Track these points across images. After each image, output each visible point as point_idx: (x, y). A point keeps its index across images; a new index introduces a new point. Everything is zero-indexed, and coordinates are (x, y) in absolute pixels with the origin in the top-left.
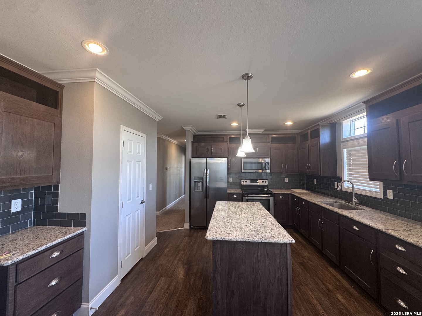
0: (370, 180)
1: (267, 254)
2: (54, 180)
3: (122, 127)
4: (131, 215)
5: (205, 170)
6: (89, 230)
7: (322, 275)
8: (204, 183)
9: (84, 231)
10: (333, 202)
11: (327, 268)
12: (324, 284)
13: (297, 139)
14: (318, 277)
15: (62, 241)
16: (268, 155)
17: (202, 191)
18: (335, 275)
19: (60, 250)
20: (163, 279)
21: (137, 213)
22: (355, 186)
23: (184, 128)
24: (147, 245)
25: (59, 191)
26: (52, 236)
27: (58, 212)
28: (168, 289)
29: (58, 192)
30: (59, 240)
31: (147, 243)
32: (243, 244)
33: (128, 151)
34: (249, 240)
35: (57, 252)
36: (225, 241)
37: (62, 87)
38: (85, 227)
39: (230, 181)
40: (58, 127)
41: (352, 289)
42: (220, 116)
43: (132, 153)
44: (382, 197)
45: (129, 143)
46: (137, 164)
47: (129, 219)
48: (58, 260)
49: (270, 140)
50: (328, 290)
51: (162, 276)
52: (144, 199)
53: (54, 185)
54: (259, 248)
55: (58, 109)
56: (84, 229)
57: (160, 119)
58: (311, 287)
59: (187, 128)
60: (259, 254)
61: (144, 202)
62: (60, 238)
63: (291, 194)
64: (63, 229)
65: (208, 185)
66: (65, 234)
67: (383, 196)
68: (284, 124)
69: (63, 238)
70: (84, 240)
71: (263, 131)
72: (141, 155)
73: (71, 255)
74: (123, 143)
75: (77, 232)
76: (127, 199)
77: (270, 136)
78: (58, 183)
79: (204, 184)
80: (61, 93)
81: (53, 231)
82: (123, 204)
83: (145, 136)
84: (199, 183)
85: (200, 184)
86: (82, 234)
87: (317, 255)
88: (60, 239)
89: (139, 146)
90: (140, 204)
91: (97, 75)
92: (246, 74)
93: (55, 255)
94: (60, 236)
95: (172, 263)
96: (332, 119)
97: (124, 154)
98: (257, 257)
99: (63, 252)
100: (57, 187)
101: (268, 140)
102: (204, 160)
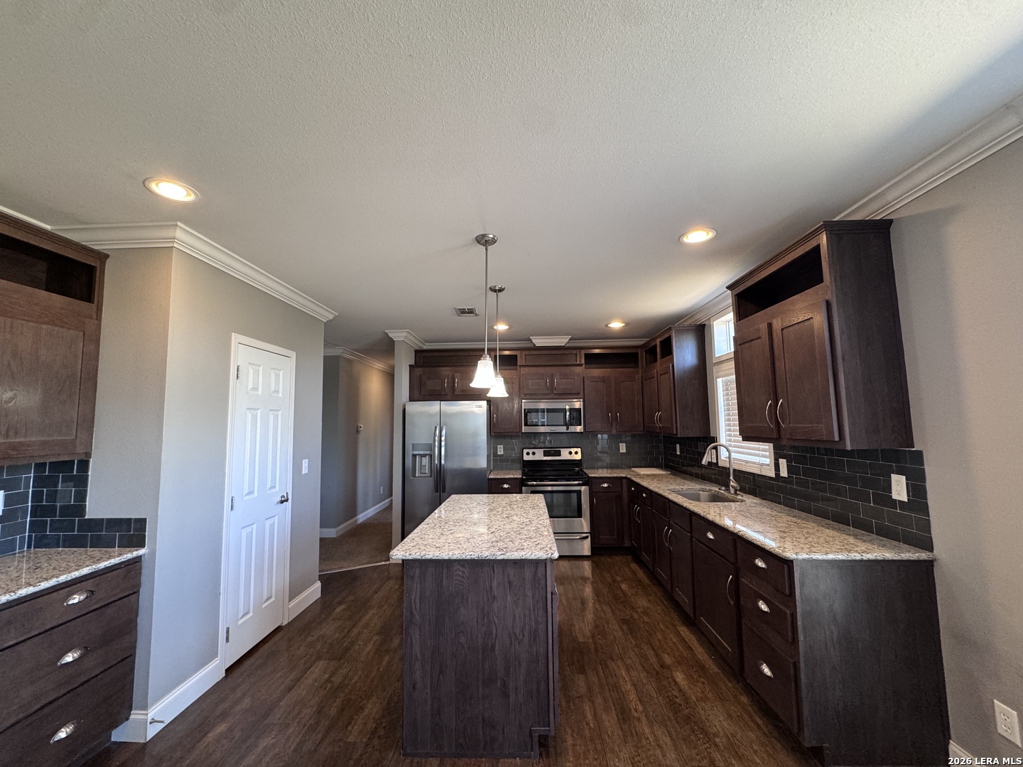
0: (743, 440)
1: (510, 583)
2: (80, 450)
3: (236, 339)
4: (255, 526)
5: (436, 427)
6: (153, 553)
7: (659, 640)
8: (434, 458)
9: (141, 556)
10: (700, 490)
11: (674, 626)
12: (657, 655)
13: (639, 356)
14: (651, 644)
15: (92, 573)
16: (579, 393)
17: (431, 476)
18: (686, 639)
19: (86, 591)
20: (321, 664)
21: (268, 523)
22: (733, 455)
23: (390, 335)
24: (294, 598)
25: (90, 473)
26: (70, 564)
27: (86, 517)
28: (328, 680)
29: (87, 476)
30: (85, 571)
31: (293, 593)
32: (463, 566)
33: (249, 389)
34: (473, 557)
35: (80, 595)
36: (428, 560)
37: (103, 257)
38: (144, 547)
39: (499, 453)
40: (94, 339)
41: (710, 662)
42: (463, 312)
43: (260, 393)
44: (772, 474)
45: (251, 372)
46: (272, 417)
47: (250, 535)
48: (82, 613)
49: (583, 362)
50: (663, 666)
51: (319, 658)
52: (287, 493)
53: (78, 461)
54: (494, 572)
55: (93, 303)
56: (141, 552)
57: (331, 317)
58: (629, 662)
59: (397, 336)
60: (495, 584)
61: (287, 500)
62: (87, 566)
63: (626, 478)
64: (96, 552)
65: (443, 462)
66: (99, 560)
67: (774, 472)
68: (607, 326)
69: (94, 567)
70: (140, 573)
71: (567, 340)
72: (280, 395)
73: (111, 603)
74: (238, 371)
75: (125, 556)
76: (246, 491)
77: (583, 352)
78: (88, 455)
79: (434, 461)
80: (100, 270)
81: (72, 556)
82: (235, 502)
83: (293, 354)
84: (424, 459)
85: (426, 461)
86: (138, 560)
87: (664, 604)
88: (88, 568)
89: (277, 376)
90: (278, 503)
91: (179, 234)
92: (484, 236)
93: (76, 599)
94: (88, 563)
95: (349, 632)
96: (697, 317)
97: (239, 395)
98: (491, 589)
99: (93, 594)
100: (84, 465)
101: (578, 360)
102: (434, 407)
